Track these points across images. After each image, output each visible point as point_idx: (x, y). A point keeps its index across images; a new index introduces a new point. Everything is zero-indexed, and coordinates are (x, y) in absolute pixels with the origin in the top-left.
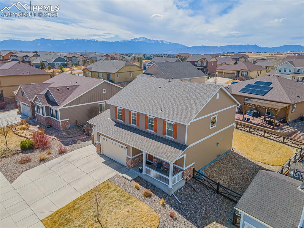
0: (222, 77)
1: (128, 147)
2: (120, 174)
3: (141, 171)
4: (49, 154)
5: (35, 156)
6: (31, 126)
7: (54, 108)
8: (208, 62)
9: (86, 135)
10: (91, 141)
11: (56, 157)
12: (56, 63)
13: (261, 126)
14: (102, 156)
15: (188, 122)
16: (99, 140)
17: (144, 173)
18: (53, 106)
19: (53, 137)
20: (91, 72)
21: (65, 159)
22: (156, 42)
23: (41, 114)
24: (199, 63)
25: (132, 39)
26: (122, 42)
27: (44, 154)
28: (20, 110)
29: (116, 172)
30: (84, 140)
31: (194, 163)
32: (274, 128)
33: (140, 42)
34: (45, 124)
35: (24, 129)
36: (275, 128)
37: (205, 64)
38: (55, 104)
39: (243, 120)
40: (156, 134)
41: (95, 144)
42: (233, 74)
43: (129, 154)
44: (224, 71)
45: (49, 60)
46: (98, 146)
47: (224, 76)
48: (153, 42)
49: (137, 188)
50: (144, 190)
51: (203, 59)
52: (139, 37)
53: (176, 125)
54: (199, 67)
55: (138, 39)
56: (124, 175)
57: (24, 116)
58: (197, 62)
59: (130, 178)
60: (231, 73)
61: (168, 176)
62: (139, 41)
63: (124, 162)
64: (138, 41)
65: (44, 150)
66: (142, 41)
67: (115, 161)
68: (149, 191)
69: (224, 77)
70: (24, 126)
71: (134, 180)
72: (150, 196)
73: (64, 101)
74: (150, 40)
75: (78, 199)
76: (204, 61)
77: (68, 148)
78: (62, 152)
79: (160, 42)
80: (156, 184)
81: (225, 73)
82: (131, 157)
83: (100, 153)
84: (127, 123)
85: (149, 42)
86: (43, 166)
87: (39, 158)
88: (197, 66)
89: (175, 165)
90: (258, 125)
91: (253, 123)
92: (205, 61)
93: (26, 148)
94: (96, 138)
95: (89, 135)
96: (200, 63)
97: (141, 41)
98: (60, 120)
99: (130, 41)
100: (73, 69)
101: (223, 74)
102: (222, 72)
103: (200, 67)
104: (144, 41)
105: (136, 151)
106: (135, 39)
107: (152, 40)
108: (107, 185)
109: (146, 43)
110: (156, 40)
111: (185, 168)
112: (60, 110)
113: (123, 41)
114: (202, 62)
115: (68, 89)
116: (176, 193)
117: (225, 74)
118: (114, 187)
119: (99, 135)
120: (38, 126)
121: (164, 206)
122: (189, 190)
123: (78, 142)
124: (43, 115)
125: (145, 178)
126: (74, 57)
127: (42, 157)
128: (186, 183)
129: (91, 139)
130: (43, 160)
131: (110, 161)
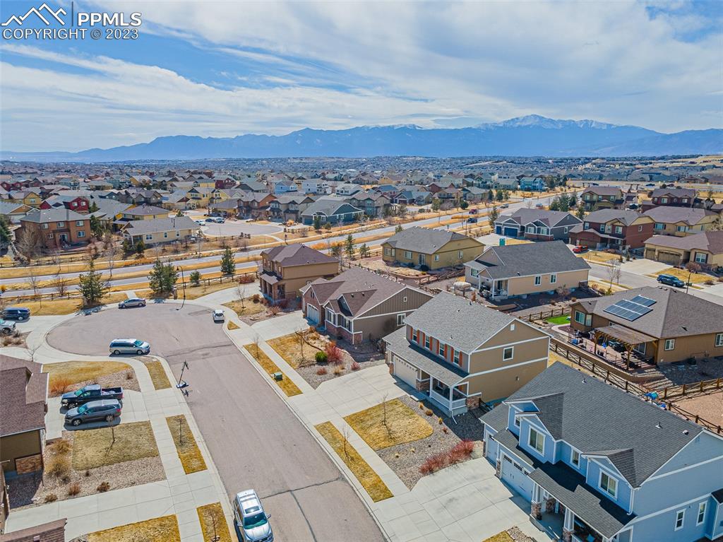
0: (654, 260)
1: (418, 370)
2: (409, 395)
3: (428, 394)
4: (343, 369)
5: (330, 369)
6: (321, 336)
7: (347, 318)
8: (626, 226)
9: (380, 352)
10: (384, 361)
11: (350, 372)
12: (338, 215)
13: (615, 365)
14: (395, 377)
15: (469, 352)
16: (392, 360)
17: (430, 396)
18: (346, 316)
19: (345, 351)
20: (395, 248)
21: (358, 376)
22: (570, 127)
23: (332, 323)
24: (608, 228)
25: (505, 122)
26: (479, 129)
27: (338, 368)
28: (305, 312)
29: (405, 393)
30: (377, 359)
31: (480, 393)
32: (628, 369)
33: (524, 126)
34: (335, 334)
35: (314, 339)
36: (630, 369)
37: (620, 230)
38: (348, 314)
39: (595, 355)
40: (446, 360)
41: (388, 364)
42: (677, 255)
43: (419, 377)
44: (657, 249)
45: (328, 210)
46: (391, 366)
47: (658, 258)
48: (560, 126)
49: (421, 407)
50: (426, 409)
51: (616, 220)
52: (525, 115)
53: (461, 354)
54: (608, 236)
55: (521, 119)
56: (412, 396)
57: (311, 321)
58: (605, 224)
59: (417, 400)
60: (673, 254)
61: (449, 399)
62: (524, 124)
63: (414, 385)
64: (519, 126)
65: (337, 364)
66: (529, 125)
67: (406, 384)
68: (431, 411)
69: (658, 261)
70: (314, 335)
71: (420, 401)
72: (431, 415)
73: (358, 310)
74: (552, 121)
75: (370, 409)
76: (618, 224)
77: (360, 365)
78: (355, 369)
79: (581, 124)
80: (439, 406)
81: (659, 252)
82: (420, 380)
83: (392, 373)
84: (421, 345)
85: (550, 126)
86: (338, 379)
87: (334, 372)
88: (603, 233)
89: (456, 389)
90: (611, 363)
91: (606, 361)
92: (621, 224)
93: (321, 360)
94: (389, 357)
95: (383, 352)
96: (610, 227)
97: (528, 123)
98: (353, 333)
99: (501, 125)
100: (365, 227)
101: (656, 253)
102: (655, 251)
103: (610, 235)
104: (537, 124)
105: (425, 375)
106: (512, 120)
107: (560, 121)
108: (395, 402)
109: (540, 128)
110: (570, 121)
111: (468, 396)
112: (354, 321)
113: (482, 127)
114: (614, 226)
115: (363, 295)
116: (456, 417)
117: (661, 254)
118: (401, 404)
119: (393, 354)
120: (328, 336)
121: (441, 423)
122: (469, 417)
123: (371, 359)
124: (334, 323)
125: (430, 401)
126: (369, 199)
127: (337, 371)
128: (469, 411)
129: (384, 359)
130: (337, 374)
131: (401, 383)
